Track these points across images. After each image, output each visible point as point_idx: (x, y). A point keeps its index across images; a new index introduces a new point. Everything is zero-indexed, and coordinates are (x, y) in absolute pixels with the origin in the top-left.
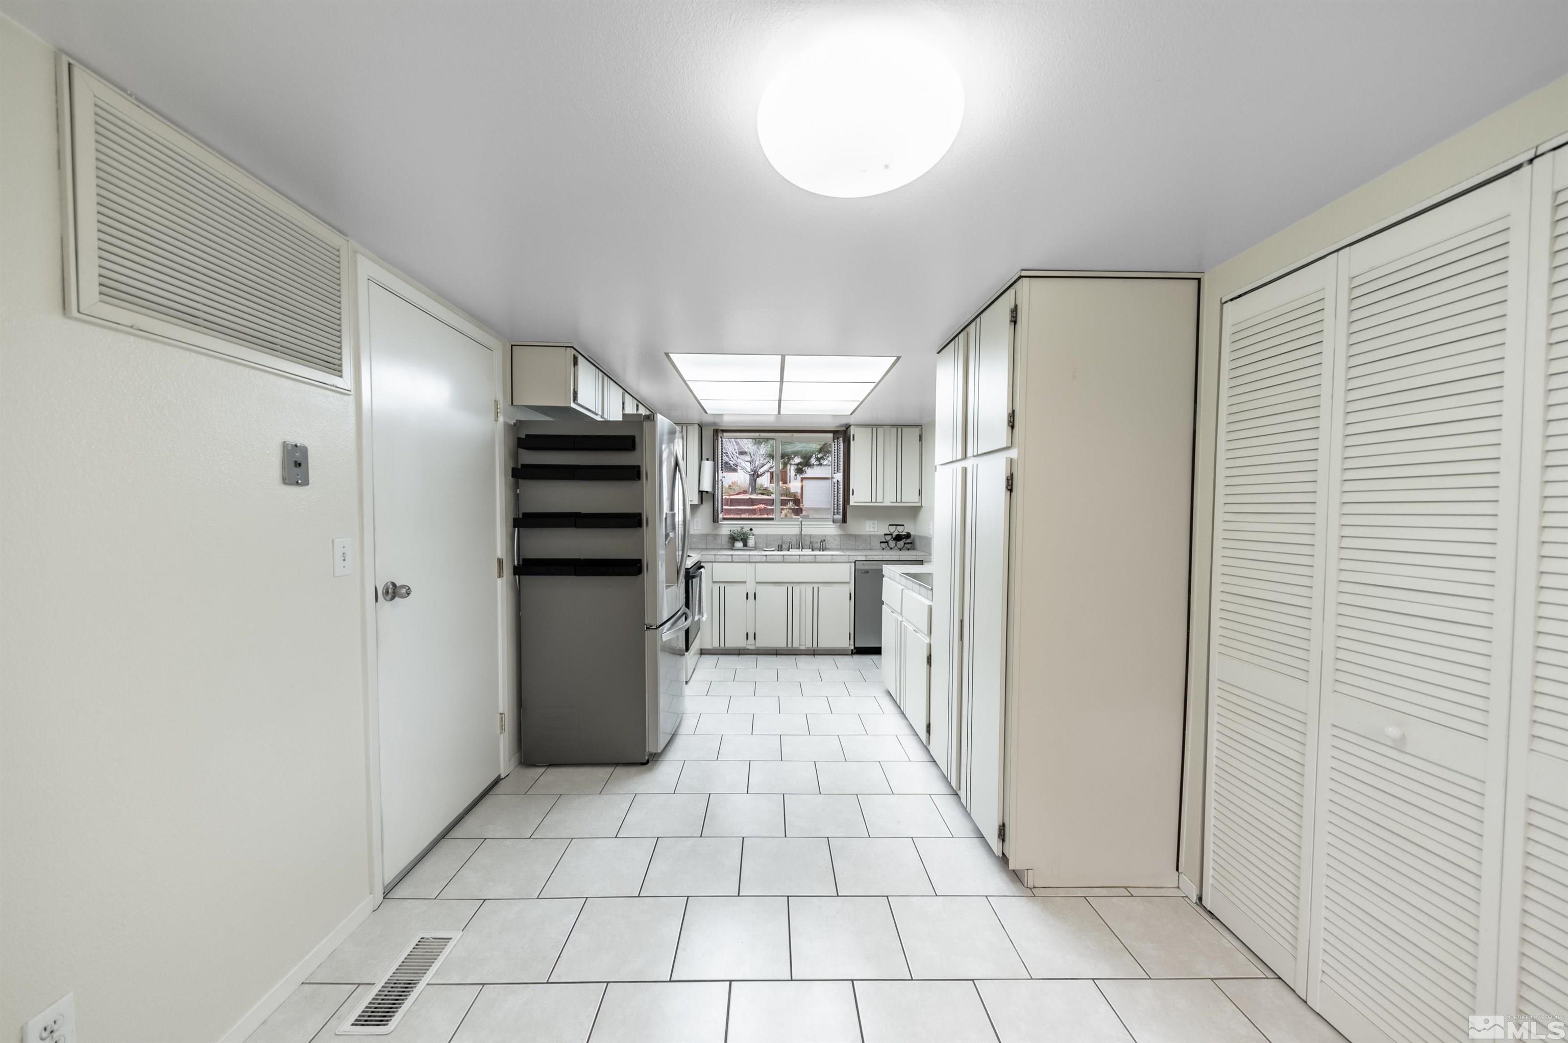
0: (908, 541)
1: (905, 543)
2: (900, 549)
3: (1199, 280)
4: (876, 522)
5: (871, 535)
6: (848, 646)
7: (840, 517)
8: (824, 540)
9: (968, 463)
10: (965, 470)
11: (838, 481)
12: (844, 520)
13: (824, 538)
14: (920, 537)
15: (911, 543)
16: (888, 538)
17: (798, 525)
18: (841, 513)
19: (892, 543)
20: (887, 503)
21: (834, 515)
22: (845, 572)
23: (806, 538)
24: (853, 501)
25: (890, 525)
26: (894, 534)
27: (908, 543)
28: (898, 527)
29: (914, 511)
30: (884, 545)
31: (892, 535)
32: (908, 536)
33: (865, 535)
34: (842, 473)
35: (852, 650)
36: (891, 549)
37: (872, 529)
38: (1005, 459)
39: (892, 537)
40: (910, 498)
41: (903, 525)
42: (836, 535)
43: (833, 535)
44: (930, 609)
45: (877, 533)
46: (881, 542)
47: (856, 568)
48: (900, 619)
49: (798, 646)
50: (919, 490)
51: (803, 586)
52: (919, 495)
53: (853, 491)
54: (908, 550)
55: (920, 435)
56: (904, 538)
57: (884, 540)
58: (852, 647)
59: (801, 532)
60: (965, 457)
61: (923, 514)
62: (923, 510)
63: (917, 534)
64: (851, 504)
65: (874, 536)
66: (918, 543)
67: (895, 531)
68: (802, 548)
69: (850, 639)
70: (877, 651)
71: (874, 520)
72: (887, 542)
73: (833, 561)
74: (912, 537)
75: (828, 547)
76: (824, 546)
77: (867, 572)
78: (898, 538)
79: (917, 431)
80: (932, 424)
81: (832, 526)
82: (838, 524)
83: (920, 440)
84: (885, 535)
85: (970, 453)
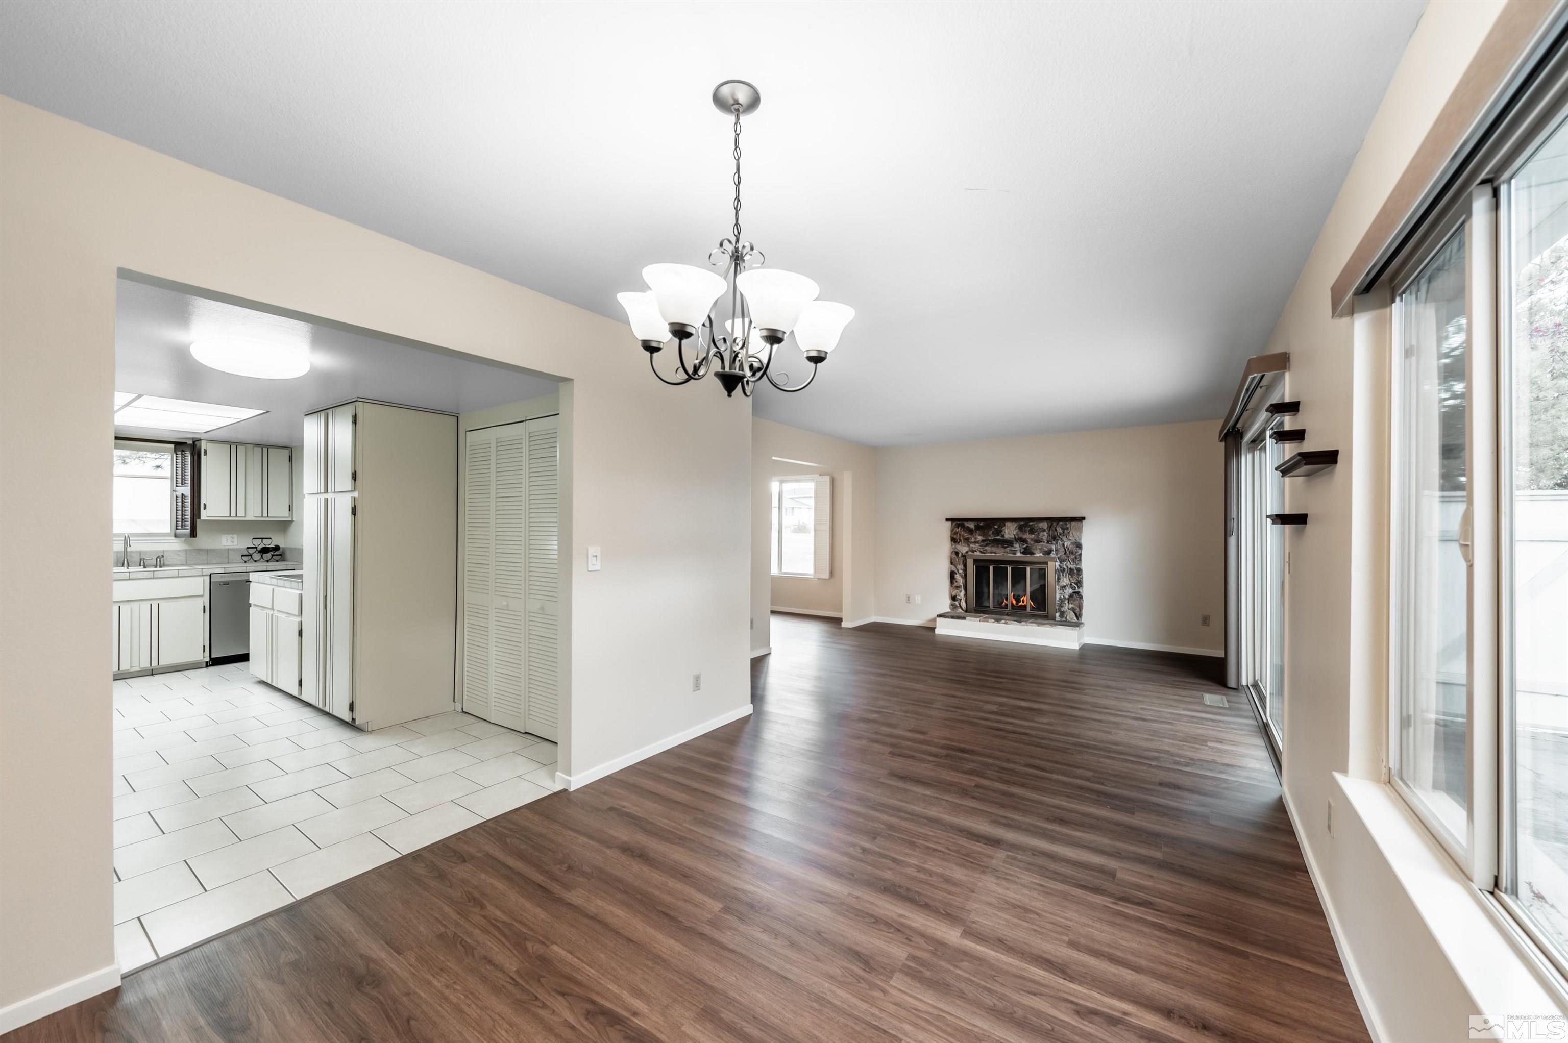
0: (277, 553)
1: (273, 555)
2: (268, 561)
3: (458, 417)
4: (235, 536)
5: (228, 549)
6: (202, 658)
7: (188, 531)
8: (163, 556)
9: (329, 496)
10: (326, 500)
11: (182, 495)
12: (193, 534)
13: (162, 554)
14: (291, 549)
15: (280, 555)
16: (251, 551)
17: (122, 540)
18: (189, 528)
19: (257, 556)
20: (250, 517)
21: (177, 529)
22: (198, 585)
23: (133, 554)
24: (204, 515)
25: (254, 539)
26: (259, 548)
27: (277, 555)
28: (264, 540)
29: (284, 526)
30: (246, 558)
31: (256, 548)
32: (277, 548)
33: (220, 550)
34: (189, 488)
35: (207, 662)
36: (256, 561)
37: (229, 543)
38: (350, 498)
39: (257, 550)
40: (279, 512)
41: (270, 538)
42: (179, 551)
43: (176, 550)
44: (301, 596)
45: (236, 547)
46: (242, 556)
47: (212, 581)
48: (271, 612)
49: (129, 668)
50: (290, 506)
51: (135, 605)
52: (290, 510)
53: (205, 505)
54: (277, 561)
55: (290, 456)
56: (271, 551)
57: (247, 553)
58: (208, 659)
59: (126, 548)
60: (326, 491)
61: (293, 528)
62: (293, 525)
63: (288, 546)
64: (202, 518)
65: (233, 550)
66: (288, 555)
67: (260, 545)
68: (128, 566)
69: (204, 651)
70: (245, 658)
71: (233, 534)
72: (251, 555)
73: (180, 575)
74: (281, 549)
75: (167, 563)
76: (162, 562)
77: (226, 583)
78: (265, 550)
79: (286, 453)
80: (301, 448)
81: (175, 541)
82: (184, 539)
83: (290, 461)
84: (248, 548)
85: (329, 490)
